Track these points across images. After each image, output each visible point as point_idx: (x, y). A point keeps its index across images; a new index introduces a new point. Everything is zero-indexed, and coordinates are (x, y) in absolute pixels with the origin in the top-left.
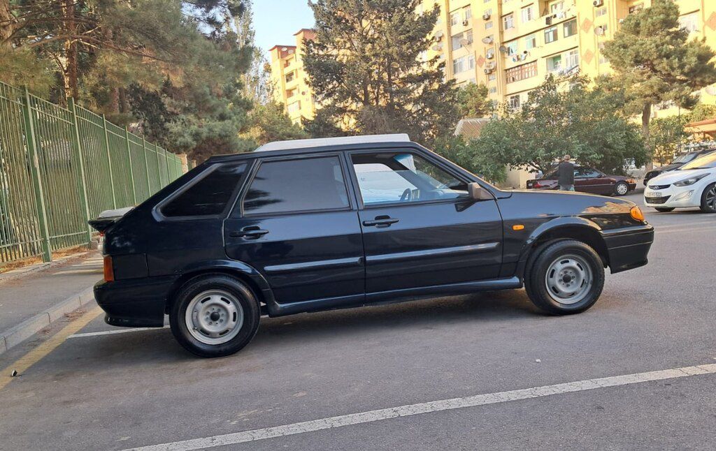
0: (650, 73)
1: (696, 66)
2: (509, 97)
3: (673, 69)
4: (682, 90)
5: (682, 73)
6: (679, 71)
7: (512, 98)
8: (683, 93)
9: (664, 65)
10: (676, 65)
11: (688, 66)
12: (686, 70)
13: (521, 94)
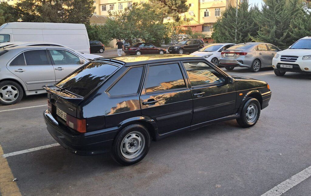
0: (164, 5)
1: (181, 5)
2: (102, 6)
3: (173, 5)
4: (176, 14)
5: (176, 7)
6: (175, 6)
7: (103, 6)
8: (176, 15)
9: (170, 3)
10: (174, 3)
11: (178, 4)
12: (177, 6)
13: (107, 5)
